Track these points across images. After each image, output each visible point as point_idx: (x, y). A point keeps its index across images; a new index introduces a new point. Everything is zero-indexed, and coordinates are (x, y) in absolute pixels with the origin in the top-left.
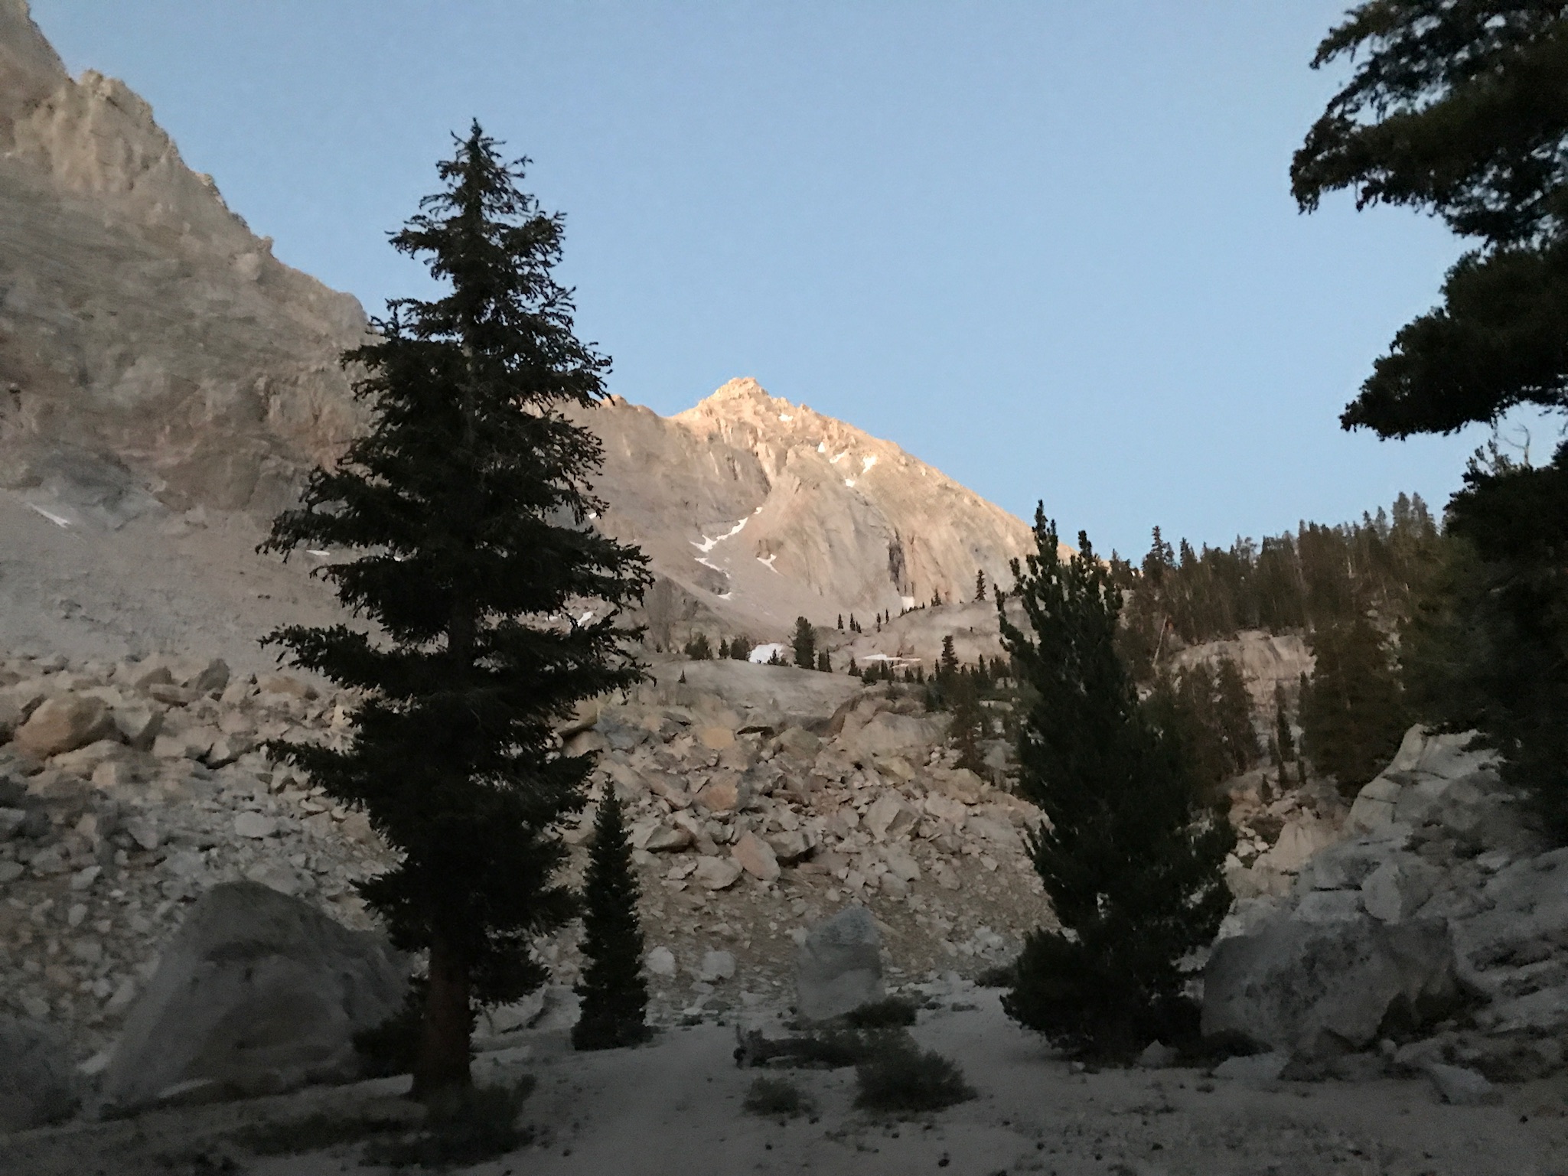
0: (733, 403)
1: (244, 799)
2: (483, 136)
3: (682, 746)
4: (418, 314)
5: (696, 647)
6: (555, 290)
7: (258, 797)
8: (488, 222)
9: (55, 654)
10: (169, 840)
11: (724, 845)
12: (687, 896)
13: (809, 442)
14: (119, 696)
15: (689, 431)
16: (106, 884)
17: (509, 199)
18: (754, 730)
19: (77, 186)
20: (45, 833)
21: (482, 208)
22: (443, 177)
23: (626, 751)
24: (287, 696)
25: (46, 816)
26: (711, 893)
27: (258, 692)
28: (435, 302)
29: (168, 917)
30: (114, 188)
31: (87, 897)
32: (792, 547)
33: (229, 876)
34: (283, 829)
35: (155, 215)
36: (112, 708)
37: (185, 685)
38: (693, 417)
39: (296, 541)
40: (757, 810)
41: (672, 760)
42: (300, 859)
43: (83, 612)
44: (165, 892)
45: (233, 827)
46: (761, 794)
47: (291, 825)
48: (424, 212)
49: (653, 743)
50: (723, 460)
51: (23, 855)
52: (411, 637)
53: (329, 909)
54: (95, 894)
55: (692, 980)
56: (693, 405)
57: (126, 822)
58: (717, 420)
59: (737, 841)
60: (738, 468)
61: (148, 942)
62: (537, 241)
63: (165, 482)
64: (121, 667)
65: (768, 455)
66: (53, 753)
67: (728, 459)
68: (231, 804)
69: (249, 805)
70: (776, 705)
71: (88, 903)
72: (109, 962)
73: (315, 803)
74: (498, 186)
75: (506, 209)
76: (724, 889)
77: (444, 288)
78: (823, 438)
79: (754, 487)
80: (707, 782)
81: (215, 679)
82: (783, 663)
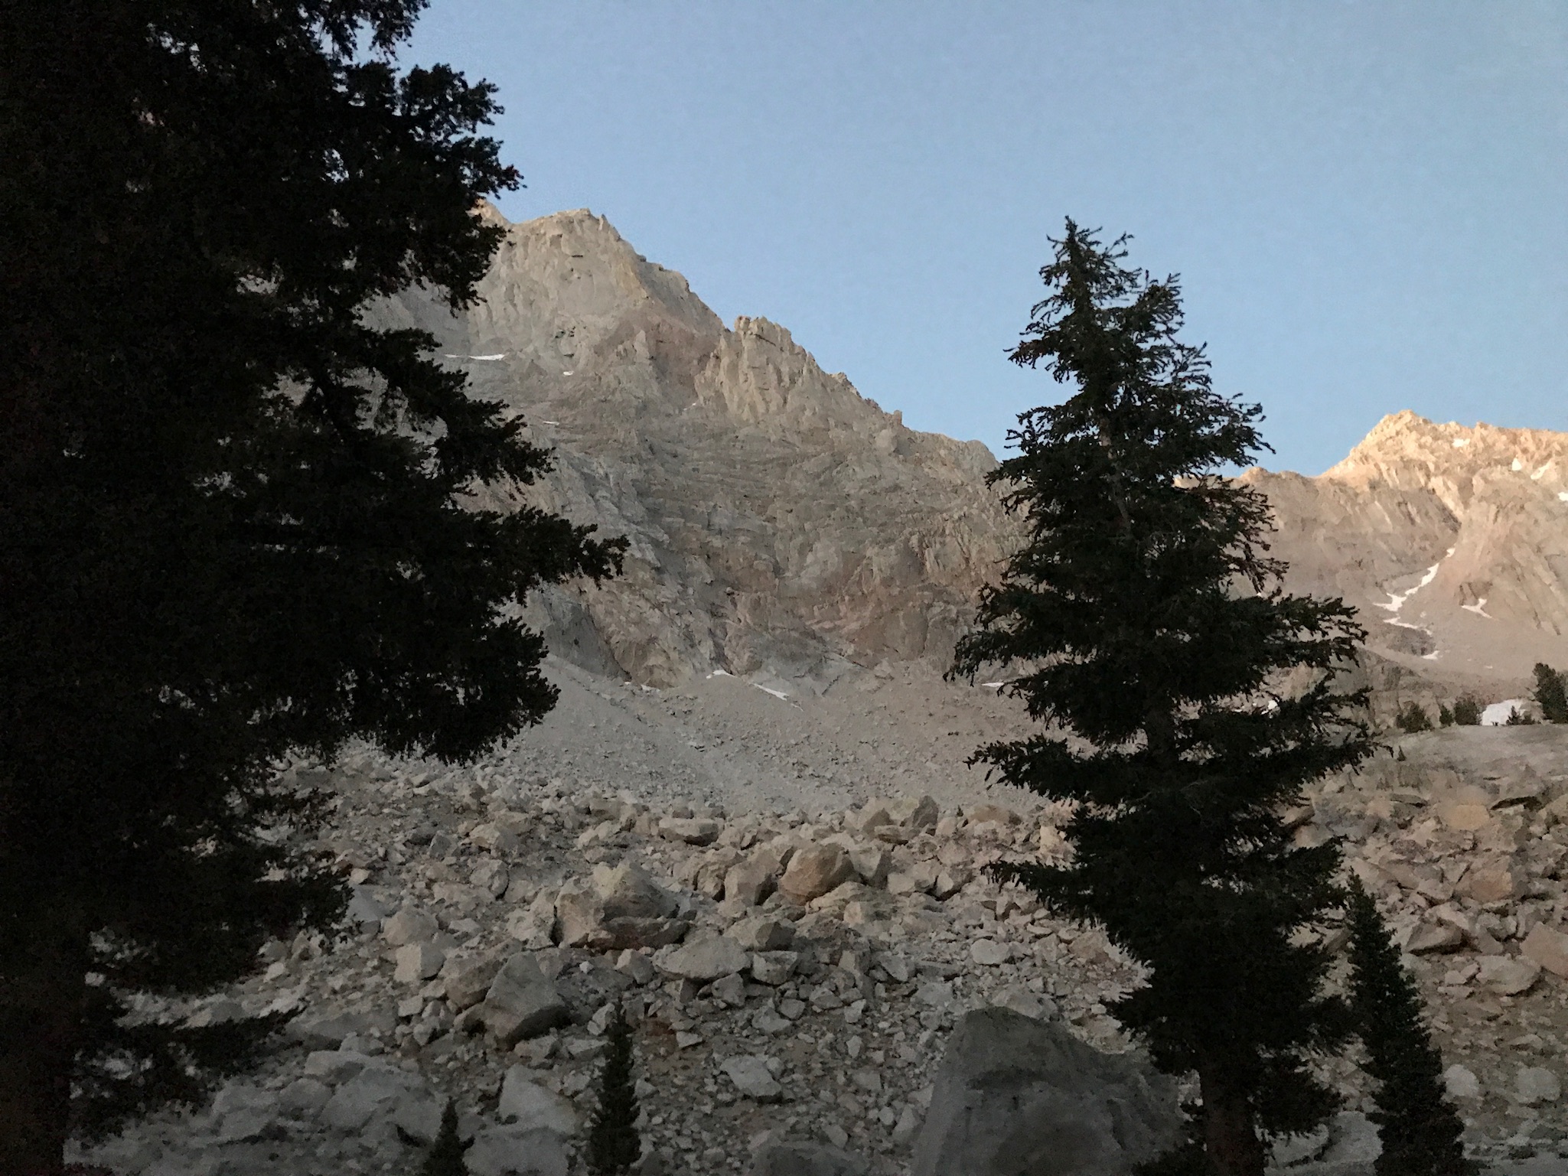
0: (1390, 442)
1: (974, 927)
2: (1079, 230)
3: (1423, 830)
4: (1049, 420)
5: (1409, 718)
6: (1185, 352)
7: (987, 925)
8: (1099, 311)
9: (797, 810)
10: (918, 971)
11: (1508, 941)
12: (1473, 1003)
13: (1498, 462)
14: (852, 840)
15: (1345, 485)
16: (873, 1017)
17: (1116, 281)
18: (1513, 803)
19: (746, 414)
20: (817, 970)
21: (1092, 298)
22: (1048, 283)
23: (1356, 842)
24: (993, 824)
25: (814, 957)
26: (1505, 999)
27: (966, 823)
28: (1063, 404)
29: (930, 1045)
30: (773, 408)
31: (858, 1028)
32: (1504, 585)
33: (977, 1004)
34: (1017, 954)
35: (806, 421)
36: (847, 852)
37: (903, 824)
38: (1347, 469)
39: (978, 665)
40: (1542, 897)
41: (1414, 849)
42: (1038, 983)
43: (809, 771)
44: (924, 1023)
45: (970, 956)
46: (1543, 876)
47: (1022, 949)
48: (1035, 320)
49: (1386, 830)
50: (1393, 506)
51: (803, 994)
52: (1110, 739)
53: (1078, 1032)
54: (865, 1026)
55: (1507, 1103)
56: (1344, 455)
57: (879, 957)
58: (1376, 465)
59: (1526, 934)
60: (1413, 510)
61: (917, 1071)
62: (1155, 312)
63: (852, 646)
64: (848, 814)
65: (1448, 489)
66: (810, 897)
67: (1399, 504)
68: (963, 934)
69: (979, 932)
70: (1530, 772)
71: (861, 1035)
72: (889, 1091)
73: (1042, 926)
74: (1103, 272)
75: (1115, 292)
76: (1520, 993)
77: (1071, 388)
78: (1515, 454)
79: (1437, 526)
80: (1467, 869)
81: (926, 815)
82: (1528, 721)
